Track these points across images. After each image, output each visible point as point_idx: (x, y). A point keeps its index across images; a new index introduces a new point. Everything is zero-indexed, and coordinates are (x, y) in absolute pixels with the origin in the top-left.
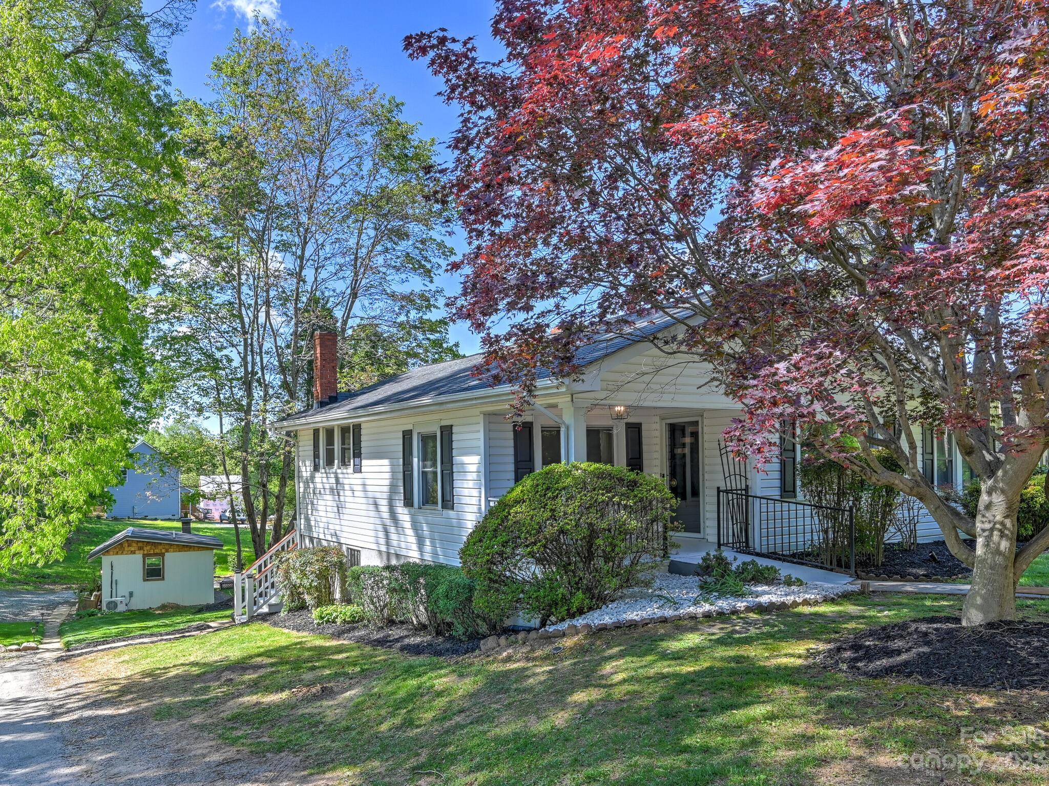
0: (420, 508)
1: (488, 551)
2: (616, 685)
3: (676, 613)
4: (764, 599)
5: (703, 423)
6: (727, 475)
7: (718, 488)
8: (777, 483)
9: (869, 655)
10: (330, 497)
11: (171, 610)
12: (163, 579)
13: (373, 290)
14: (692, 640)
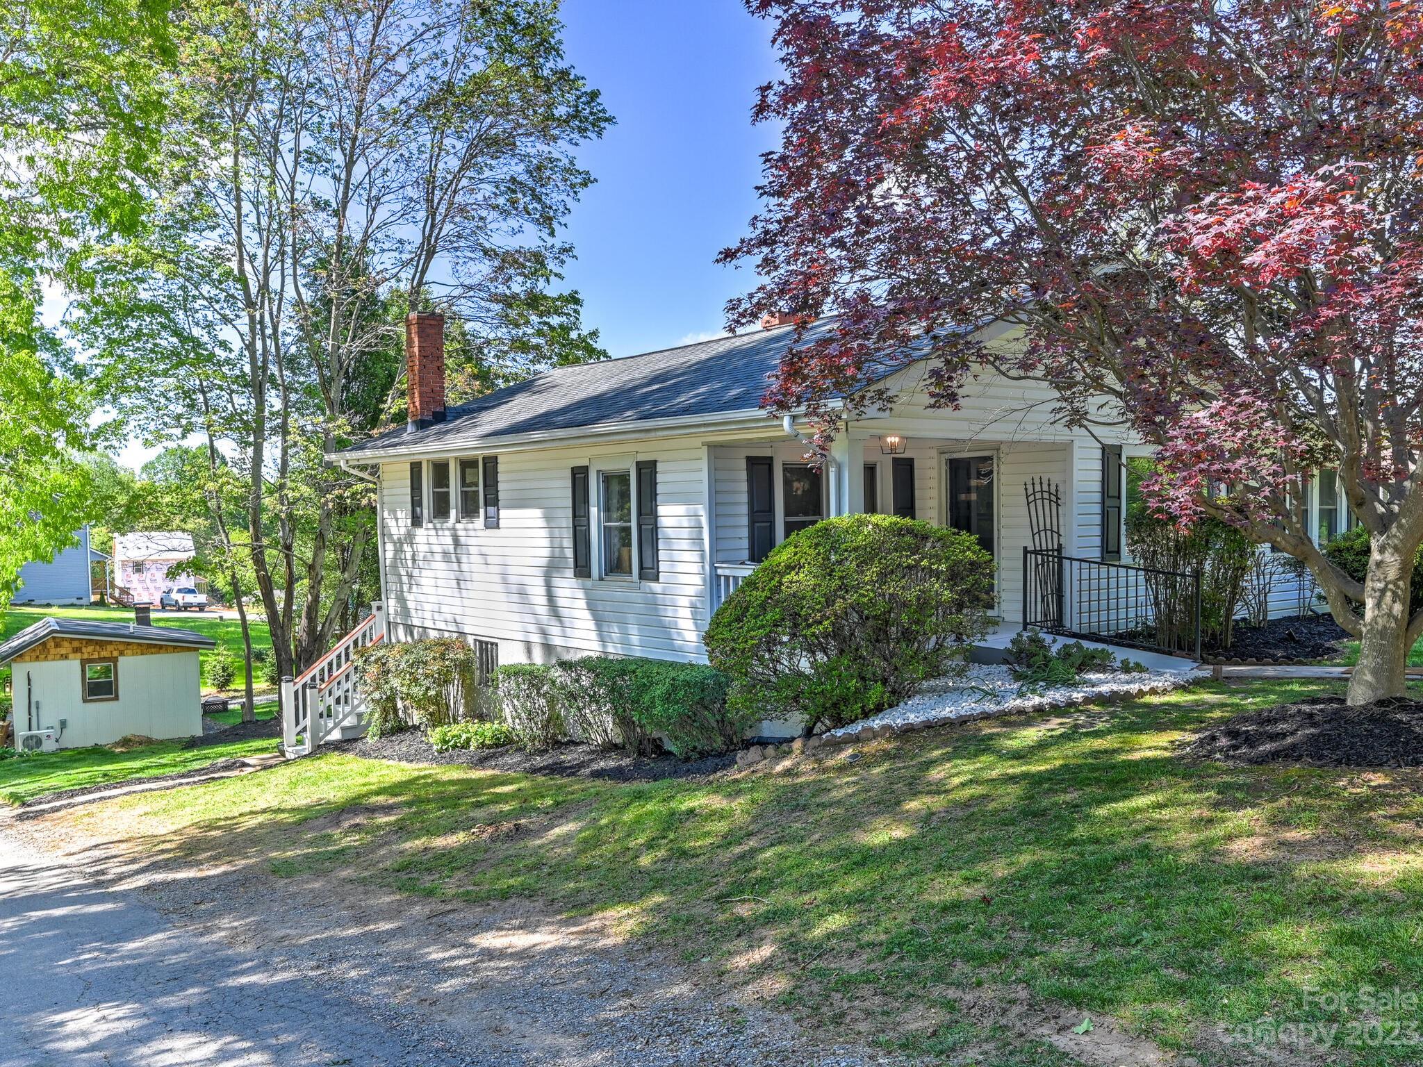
0: (601, 579)
1: (753, 633)
2: (952, 790)
3: (998, 708)
4: (1104, 689)
5: (999, 458)
6: (1036, 530)
7: (1025, 548)
8: (1097, 541)
9: (1250, 740)
10: (443, 566)
11: (136, 746)
12: (116, 698)
13: (462, 243)
14: (1031, 735)
